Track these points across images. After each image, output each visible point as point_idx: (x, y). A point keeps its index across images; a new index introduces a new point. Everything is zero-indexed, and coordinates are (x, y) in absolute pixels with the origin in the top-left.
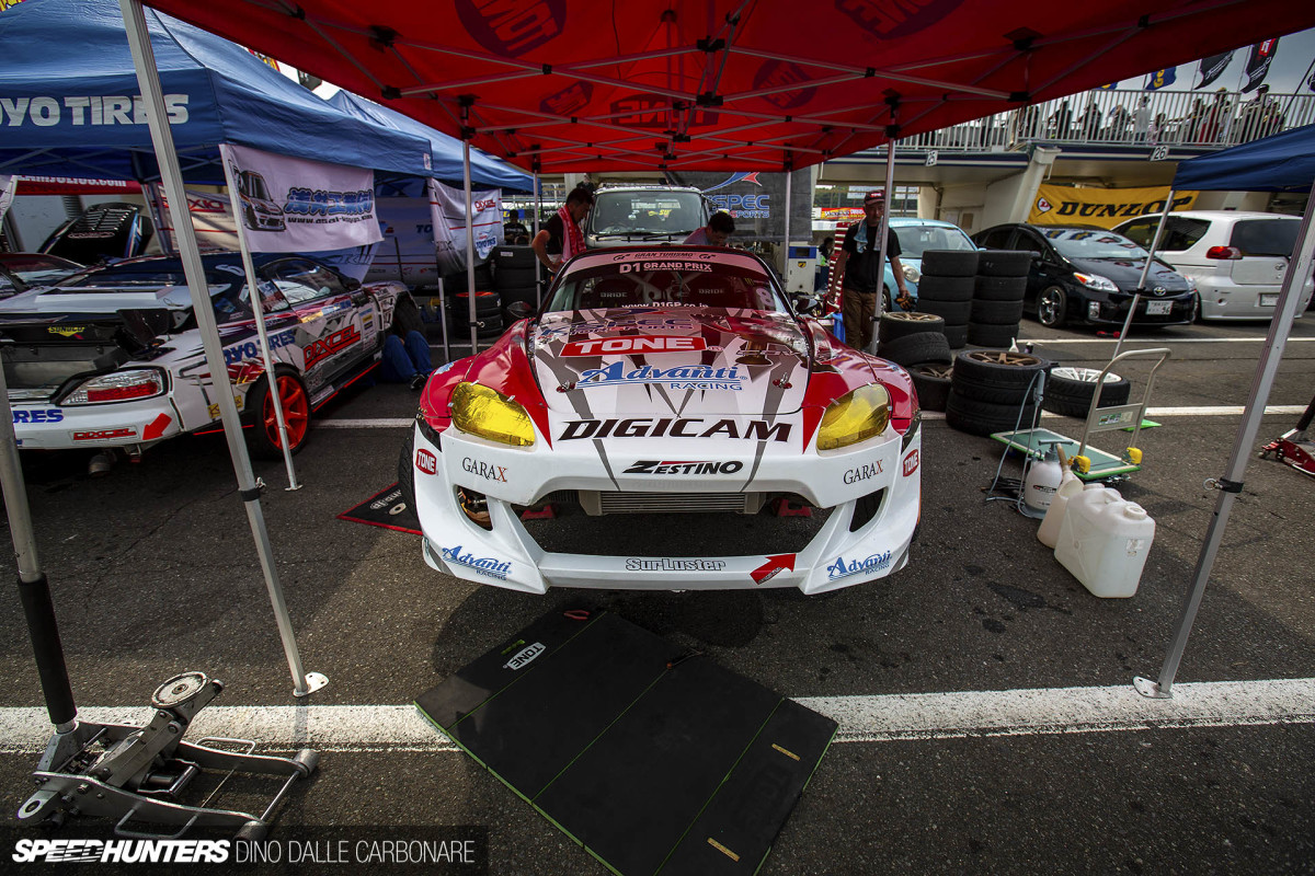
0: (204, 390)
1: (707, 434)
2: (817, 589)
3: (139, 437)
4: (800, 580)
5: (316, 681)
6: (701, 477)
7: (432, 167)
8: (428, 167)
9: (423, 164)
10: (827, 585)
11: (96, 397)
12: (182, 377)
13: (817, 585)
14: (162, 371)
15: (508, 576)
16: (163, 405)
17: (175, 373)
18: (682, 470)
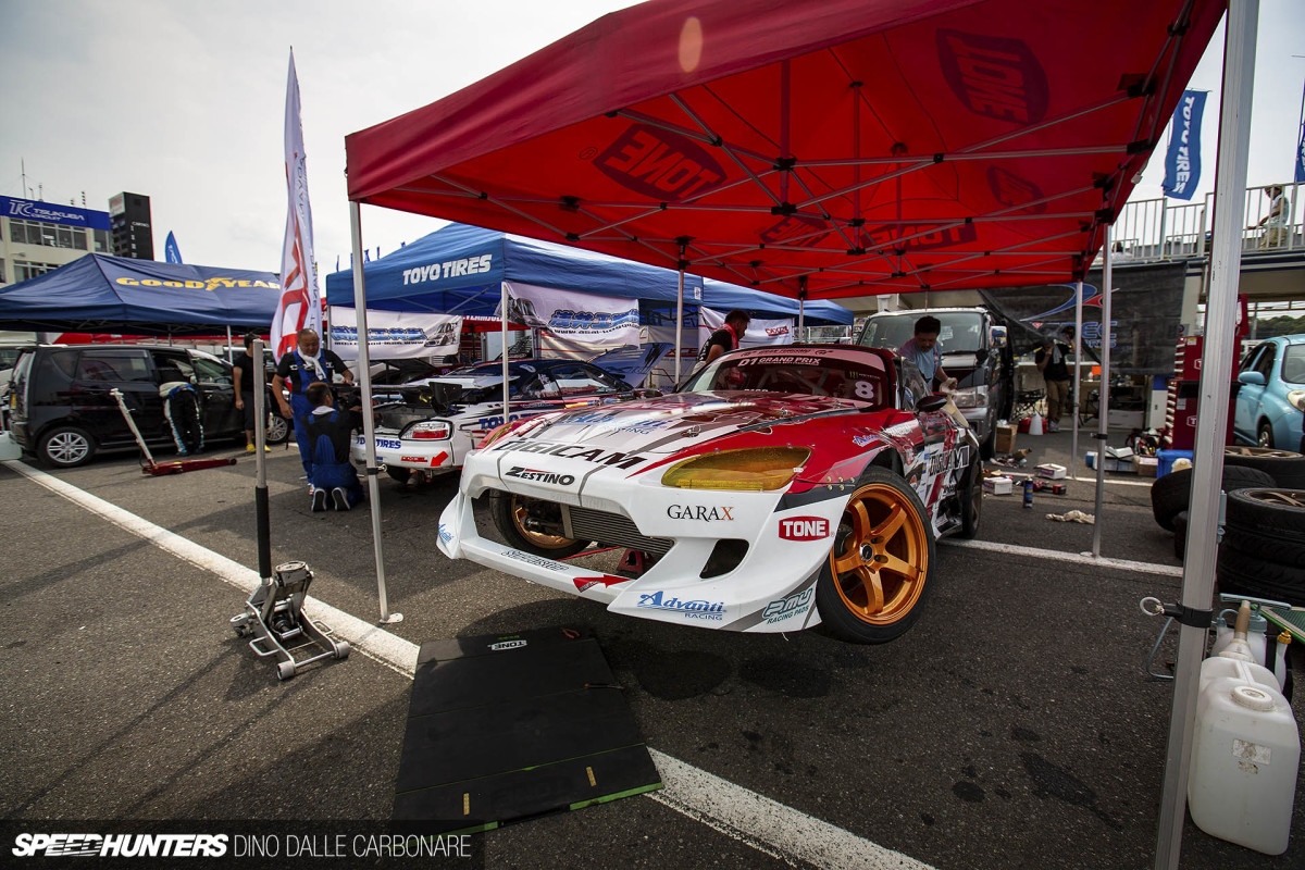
0: (472, 441)
1: (571, 457)
2: (622, 609)
3: (428, 465)
4: (612, 598)
5: (397, 618)
6: (546, 484)
7: (702, 298)
8: (698, 297)
9: (693, 295)
10: (634, 610)
11: (418, 435)
12: (461, 430)
13: (621, 605)
14: (451, 423)
15: (447, 545)
16: (447, 446)
17: (457, 428)
18: (536, 477)
